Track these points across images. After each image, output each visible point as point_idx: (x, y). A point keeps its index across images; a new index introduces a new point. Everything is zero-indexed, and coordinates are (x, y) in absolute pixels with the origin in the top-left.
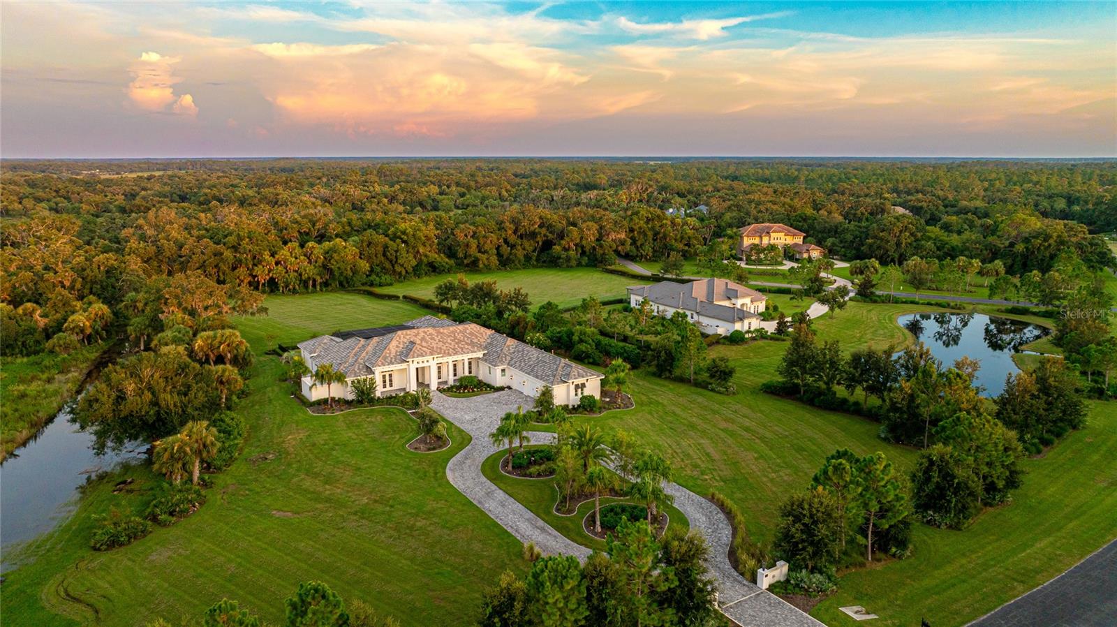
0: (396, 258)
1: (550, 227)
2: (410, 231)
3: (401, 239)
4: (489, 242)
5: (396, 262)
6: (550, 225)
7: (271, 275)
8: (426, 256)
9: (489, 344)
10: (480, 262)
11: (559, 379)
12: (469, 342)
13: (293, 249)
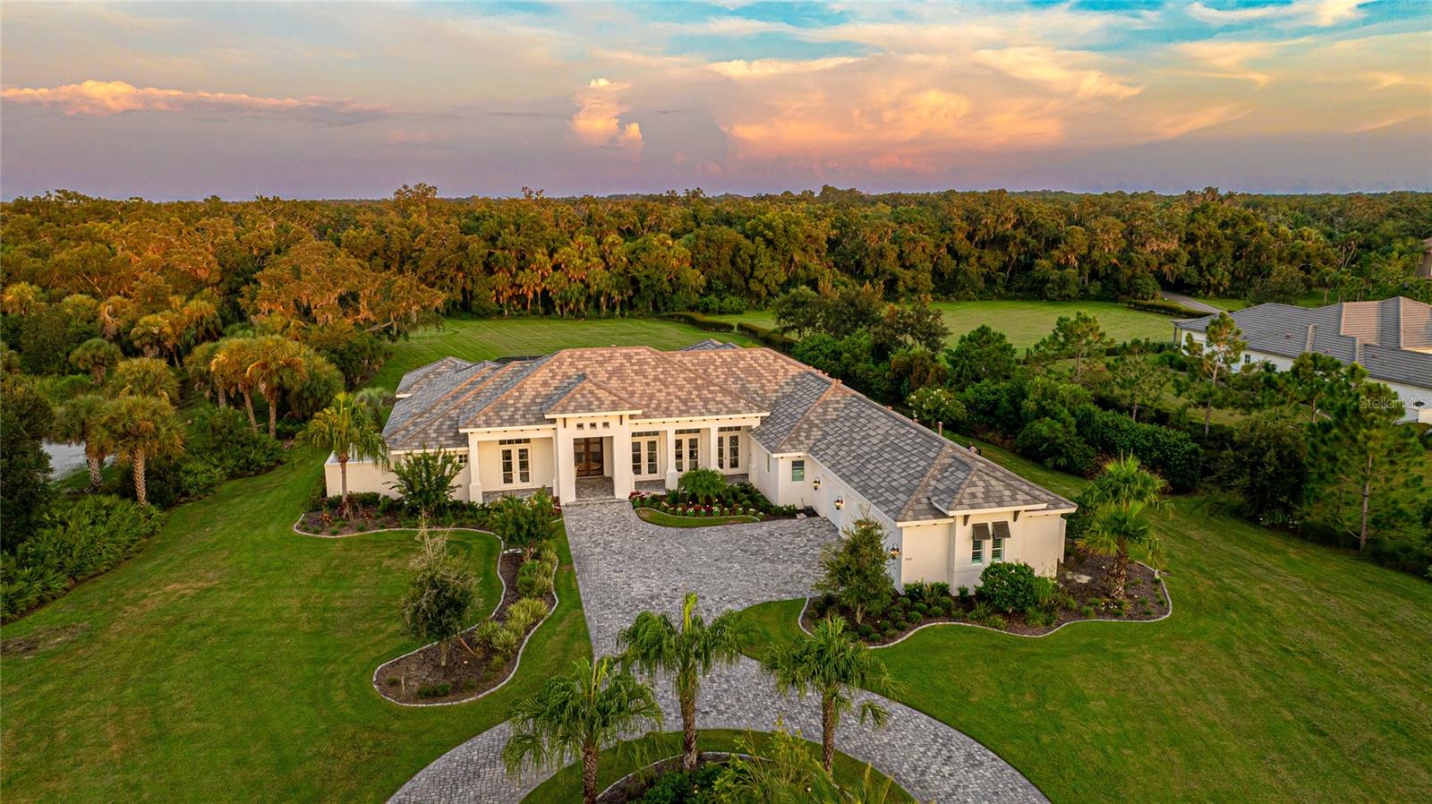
0: (753, 267)
1: (1033, 229)
2: (779, 223)
3: (764, 236)
4: (919, 249)
5: (751, 276)
6: (1035, 225)
7: (543, 285)
8: (805, 268)
9: (785, 396)
10: (901, 283)
11: (918, 501)
12: (734, 388)
13: (586, 246)
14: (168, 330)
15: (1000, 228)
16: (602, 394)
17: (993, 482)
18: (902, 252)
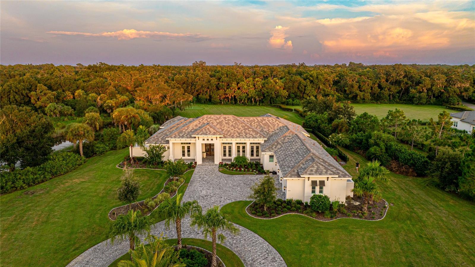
0: (305, 90)
1: (411, 78)
3: (310, 79)
4: (367, 85)
5: (304, 93)
8: (324, 90)
9: (275, 133)
10: (359, 96)
11: (294, 171)
12: (258, 130)
13: (249, 82)
15: (398, 78)
16: (211, 129)
17: (321, 166)
18: (360, 86)
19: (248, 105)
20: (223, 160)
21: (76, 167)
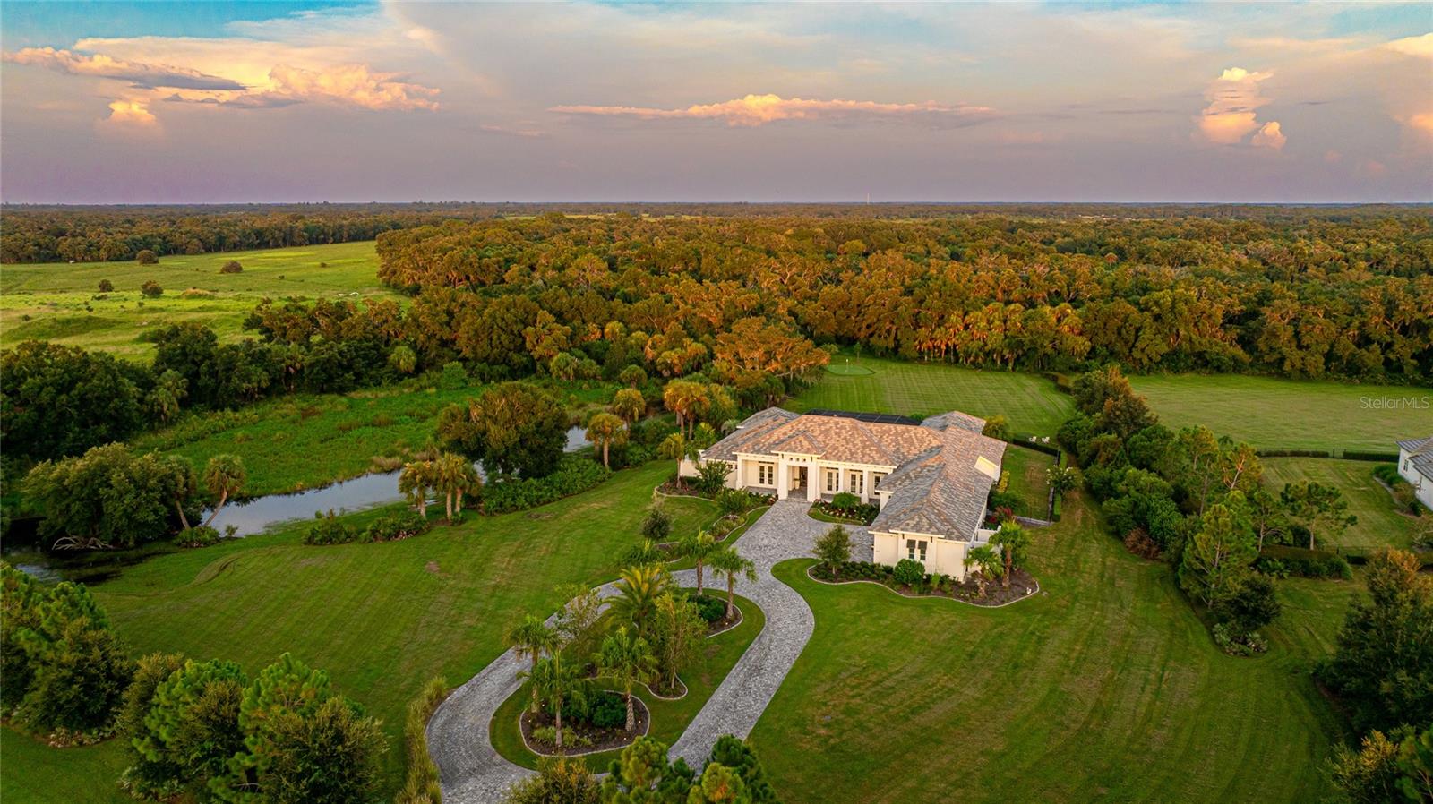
2: (1167, 301)
3: (1152, 311)
5: (1134, 345)
7: (954, 340)
8: (1191, 341)
12: (890, 449)
13: (995, 311)
14: (676, 361)
15: (1420, 315)
16: (805, 444)
18: (1298, 332)
19: (987, 369)
20: (823, 495)
21: (596, 484)
